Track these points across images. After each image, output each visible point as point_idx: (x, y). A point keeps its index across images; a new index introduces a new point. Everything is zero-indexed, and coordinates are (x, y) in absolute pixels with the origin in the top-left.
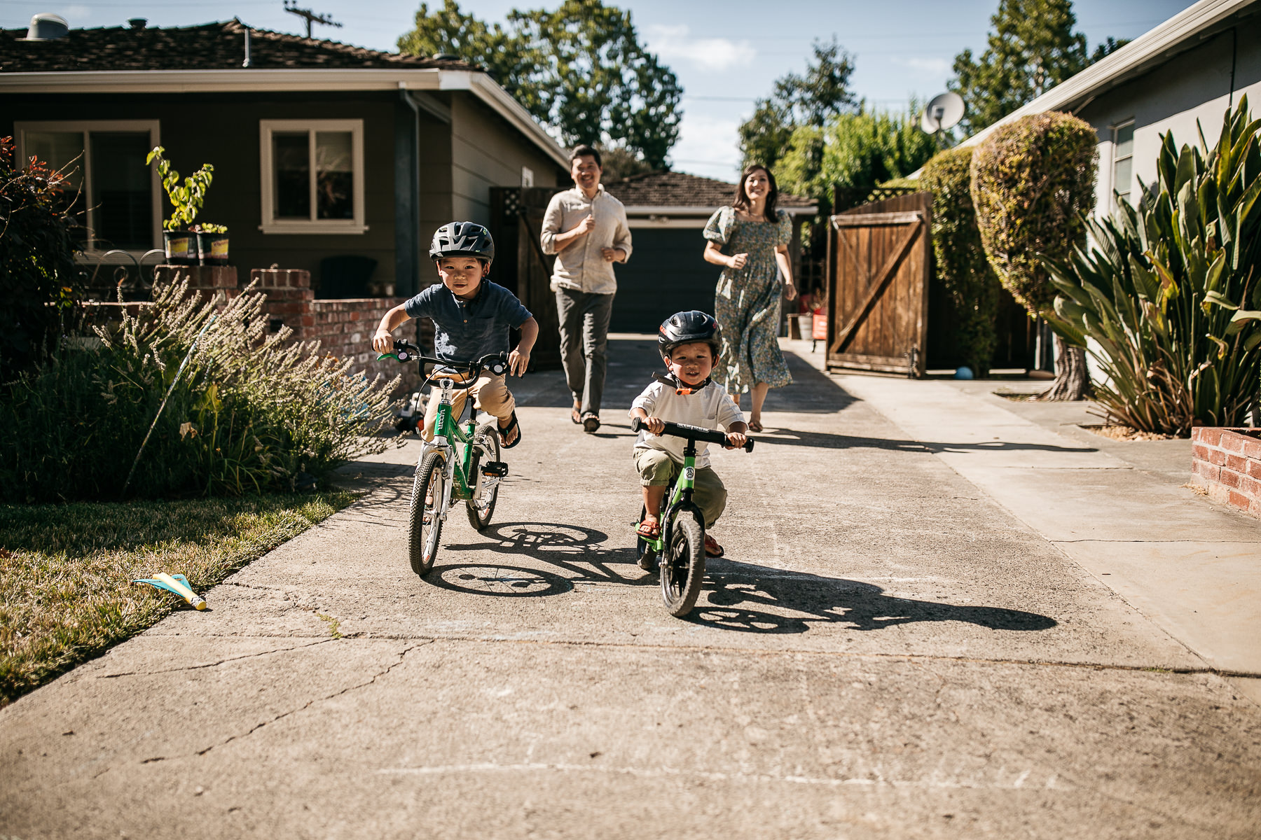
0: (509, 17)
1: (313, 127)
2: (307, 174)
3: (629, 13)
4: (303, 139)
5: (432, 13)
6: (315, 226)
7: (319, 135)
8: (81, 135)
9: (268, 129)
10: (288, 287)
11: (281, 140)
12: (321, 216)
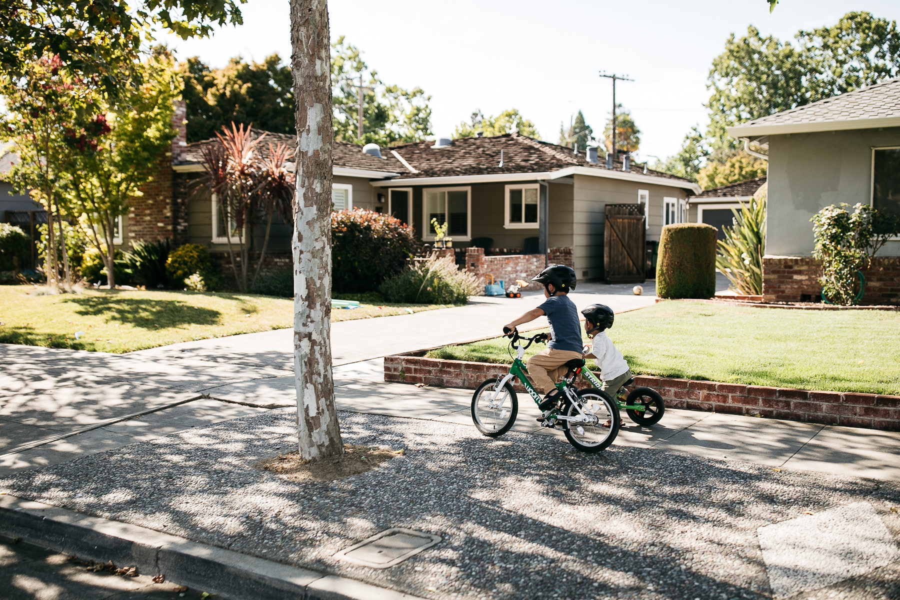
0: (796, 37)
1: (523, 187)
2: (521, 205)
3: (894, 22)
4: (520, 191)
5: (738, 40)
6: (523, 225)
7: (526, 190)
8: (444, 193)
9: (508, 189)
10: (476, 253)
11: (513, 192)
12: (526, 221)
